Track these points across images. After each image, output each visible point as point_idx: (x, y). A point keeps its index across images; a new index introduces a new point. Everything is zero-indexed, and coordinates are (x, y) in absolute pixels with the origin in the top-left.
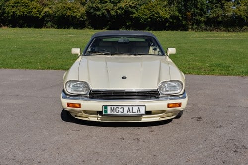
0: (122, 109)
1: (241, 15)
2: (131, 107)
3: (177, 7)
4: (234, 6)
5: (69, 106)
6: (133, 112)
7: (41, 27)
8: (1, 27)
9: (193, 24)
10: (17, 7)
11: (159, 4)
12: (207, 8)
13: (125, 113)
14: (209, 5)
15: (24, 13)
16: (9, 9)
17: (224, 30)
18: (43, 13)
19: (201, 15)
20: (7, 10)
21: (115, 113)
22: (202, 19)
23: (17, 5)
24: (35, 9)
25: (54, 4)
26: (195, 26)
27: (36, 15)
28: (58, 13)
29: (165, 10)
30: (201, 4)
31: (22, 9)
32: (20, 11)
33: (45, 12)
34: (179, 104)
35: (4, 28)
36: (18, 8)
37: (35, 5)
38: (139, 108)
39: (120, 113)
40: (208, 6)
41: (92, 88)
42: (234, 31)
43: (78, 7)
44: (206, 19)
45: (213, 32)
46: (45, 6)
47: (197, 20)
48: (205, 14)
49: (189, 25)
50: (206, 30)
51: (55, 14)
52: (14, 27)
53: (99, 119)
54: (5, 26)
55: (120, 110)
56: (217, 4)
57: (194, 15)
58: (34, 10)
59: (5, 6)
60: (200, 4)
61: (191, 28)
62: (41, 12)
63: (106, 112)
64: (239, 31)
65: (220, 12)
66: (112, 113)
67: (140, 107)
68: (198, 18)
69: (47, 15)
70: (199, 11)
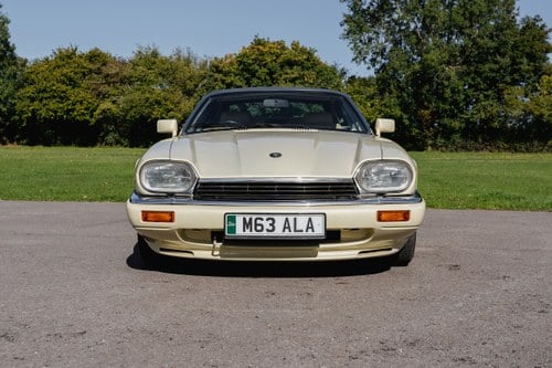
0: (271, 222)
1: (542, 115)
2: (291, 219)
3: (398, 97)
4: (526, 96)
5: (145, 219)
6: (295, 231)
7: (93, 145)
8: (4, 143)
9: (435, 136)
10: (41, 100)
11: (358, 92)
12: (465, 100)
13: (279, 232)
14: (470, 92)
15: (56, 112)
16: (23, 104)
17: (505, 149)
18: (98, 112)
19: (453, 116)
20: (18, 107)
21: (254, 233)
22: (456, 124)
23: (41, 95)
24: (81, 103)
25: (123, 93)
26: (440, 141)
27: (82, 118)
28: (132, 113)
29: (372, 105)
30: (453, 91)
31: (53, 105)
32: (48, 109)
33: (104, 111)
34: (406, 215)
35: (9, 146)
36: (44, 102)
37: (83, 94)
38: (310, 220)
39: (265, 233)
40: (467, 96)
41: (201, 177)
42: (528, 151)
43: (176, 100)
44: (463, 125)
45: (481, 153)
46: (104, 97)
47: (444, 126)
48: (462, 112)
49: (426, 137)
50: (464, 148)
51: (126, 115)
52: (32, 143)
53: (216, 253)
54: (12, 142)
55: (267, 225)
56: (487, 90)
57: (436, 114)
58: (78, 107)
59: (14, 98)
60: (448, 91)
61: (431, 145)
62: (94, 110)
63: (233, 229)
64: (541, 151)
65: (496, 108)
66: (248, 233)
67: (313, 218)
68: (446, 121)
69: (107, 118)
70: (447, 107)
